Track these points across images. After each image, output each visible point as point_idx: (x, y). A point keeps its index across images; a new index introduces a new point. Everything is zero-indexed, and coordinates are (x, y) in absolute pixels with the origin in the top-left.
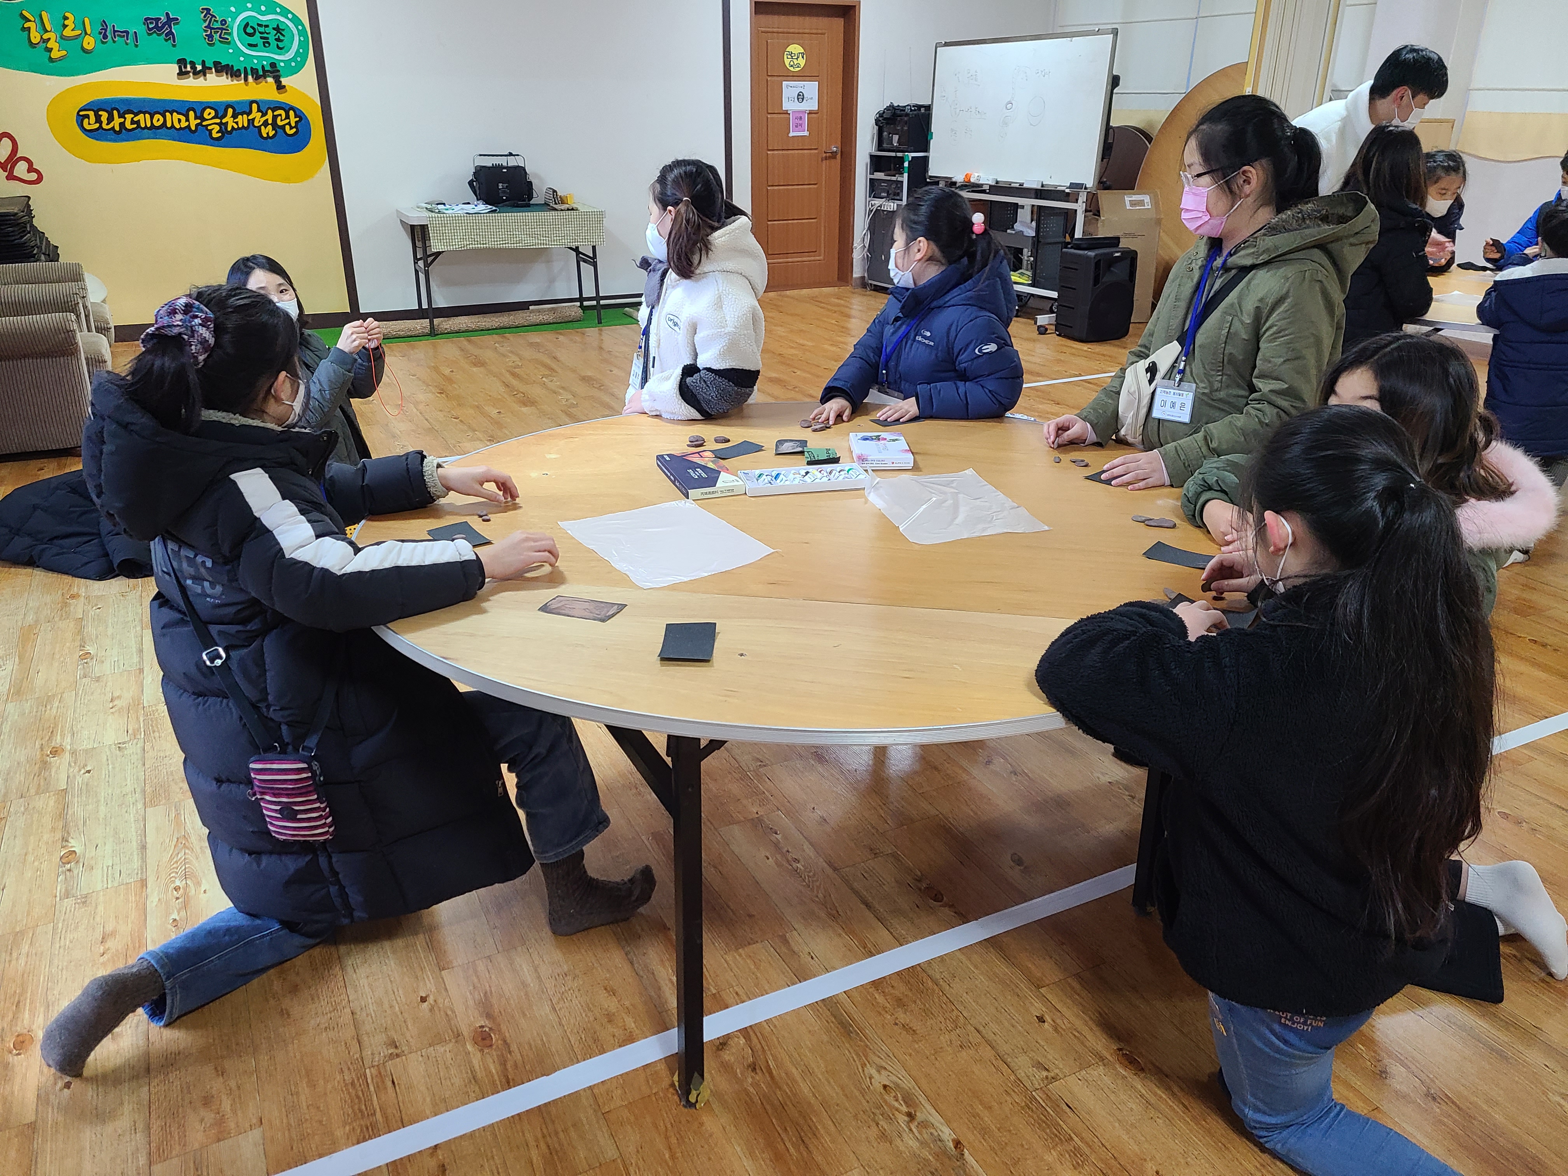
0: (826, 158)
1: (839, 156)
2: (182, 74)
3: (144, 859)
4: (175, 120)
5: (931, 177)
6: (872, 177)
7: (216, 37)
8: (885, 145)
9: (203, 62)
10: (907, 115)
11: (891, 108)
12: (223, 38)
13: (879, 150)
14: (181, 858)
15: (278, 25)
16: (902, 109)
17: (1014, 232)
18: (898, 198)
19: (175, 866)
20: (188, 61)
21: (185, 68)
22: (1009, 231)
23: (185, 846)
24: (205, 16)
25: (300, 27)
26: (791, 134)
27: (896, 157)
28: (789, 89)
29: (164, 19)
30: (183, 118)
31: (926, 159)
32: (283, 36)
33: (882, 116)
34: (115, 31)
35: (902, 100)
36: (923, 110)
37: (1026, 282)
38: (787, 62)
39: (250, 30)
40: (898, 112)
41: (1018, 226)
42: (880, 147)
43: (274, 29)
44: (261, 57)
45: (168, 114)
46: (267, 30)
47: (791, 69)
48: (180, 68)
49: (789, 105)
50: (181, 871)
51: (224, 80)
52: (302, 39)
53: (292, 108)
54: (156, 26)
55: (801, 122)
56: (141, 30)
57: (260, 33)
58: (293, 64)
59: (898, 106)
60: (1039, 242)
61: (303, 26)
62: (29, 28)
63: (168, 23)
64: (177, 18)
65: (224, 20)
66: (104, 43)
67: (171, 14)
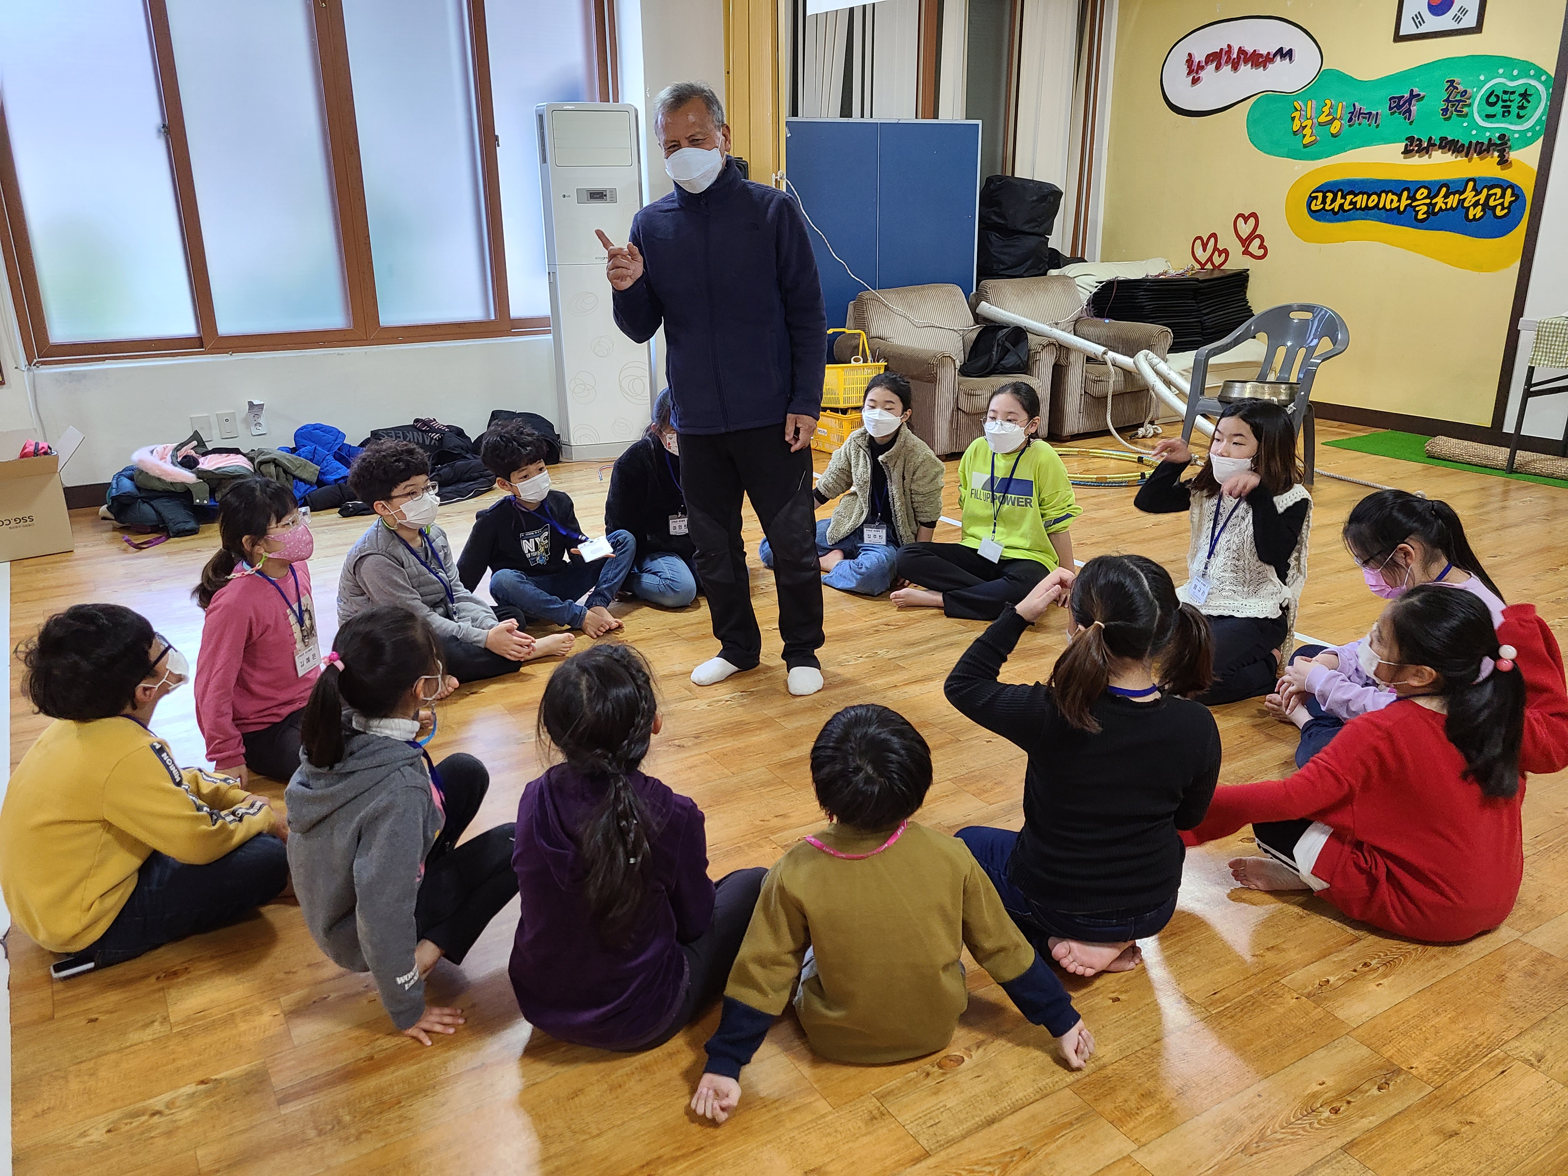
2: (1407, 152)
4: (1389, 201)
15: (1526, 90)
20: (1416, 138)
21: (1411, 146)
24: (1445, 90)
29: (1406, 96)
30: (1395, 198)
32: (1529, 102)
34: (1360, 114)
43: (1520, 95)
45: (1383, 195)
48: (1406, 145)
51: (1448, 157)
53: (1512, 186)
54: (1398, 105)
56: (1383, 109)
57: (1504, 101)
58: (1530, 134)
62: (1293, 118)
63: (1409, 101)
64: (1422, 94)
65: (1465, 91)
66: (1350, 126)
67: (1416, 91)
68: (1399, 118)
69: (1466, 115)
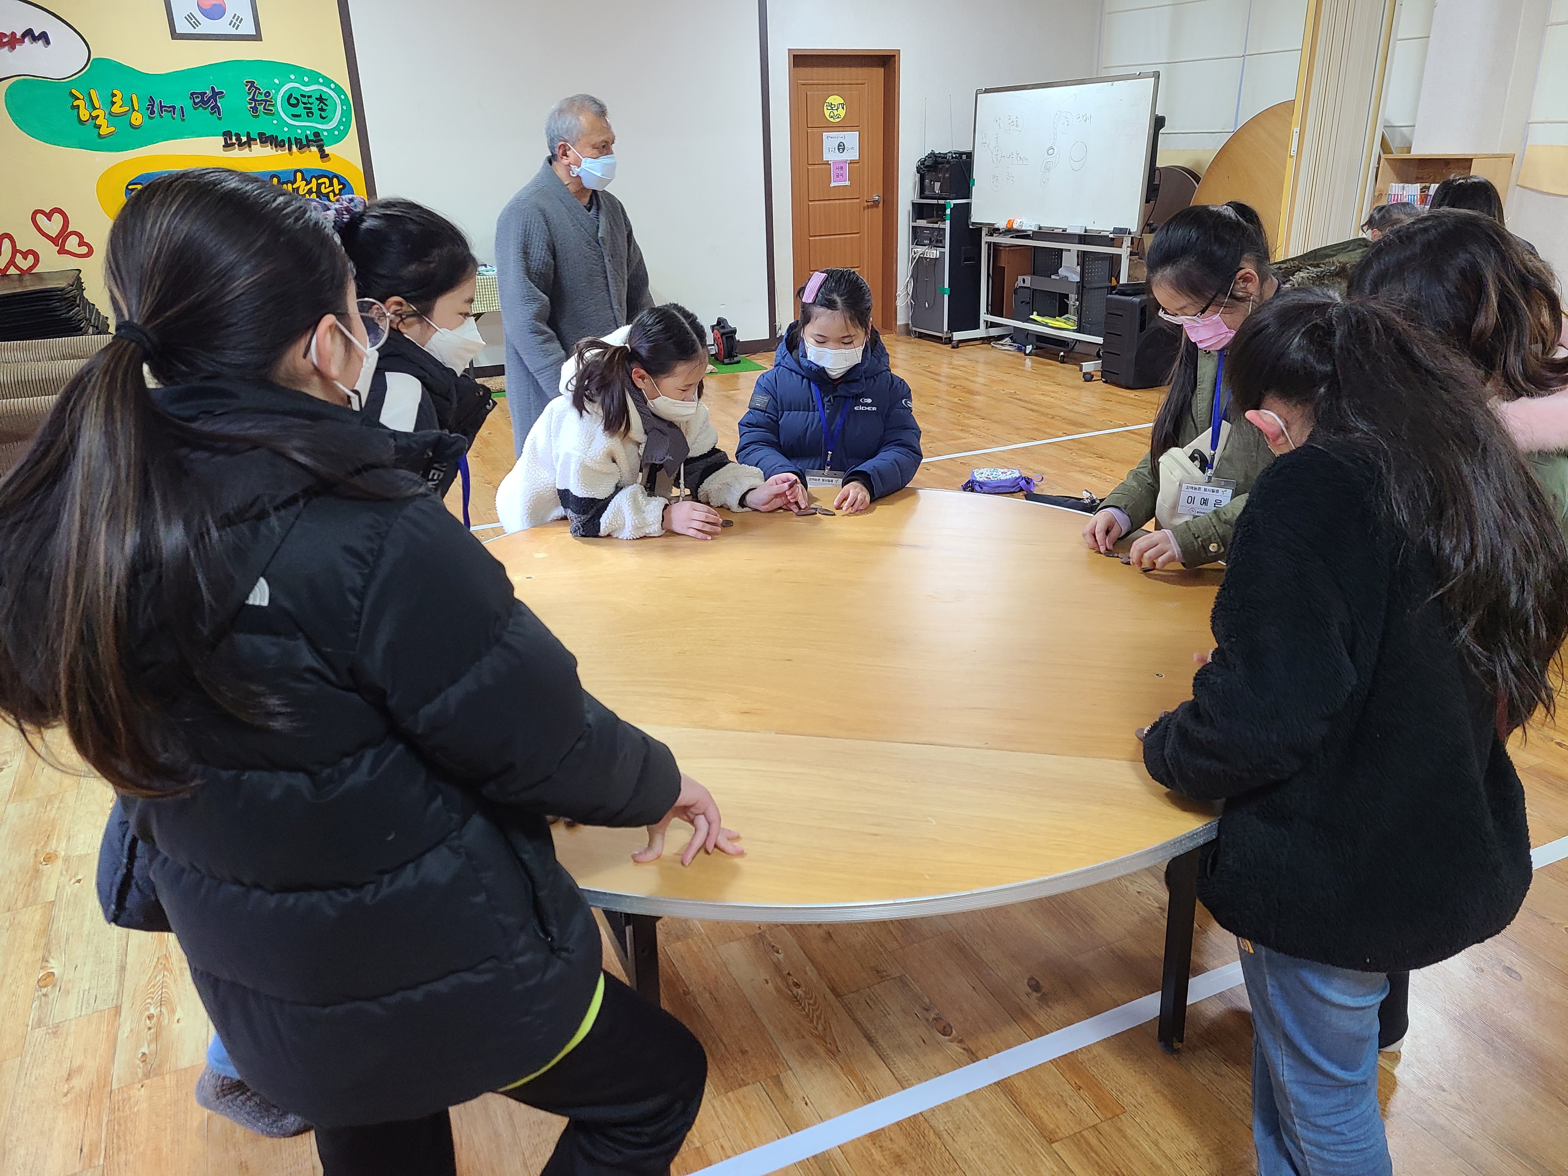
0: (868, 207)
1: (881, 205)
2: (227, 146)
3: (121, 984)
5: (973, 223)
6: (915, 224)
7: (261, 108)
8: (927, 193)
9: (248, 134)
10: (948, 162)
11: (933, 155)
12: (268, 110)
13: (921, 198)
14: (159, 981)
15: (321, 95)
16: (944, 156)
17: (1058, 278)
18: (941, 245)
19: (152, 990)
20: (233, 134)
21: (230, 140)
22: (1053, 277)
23: (165, 968)
24: (249, 90)
25: (343, 97)
26: (832, 185)
27: (938, 204)
28: (830, 140)
29: (209, 93)
31: (968, 205)
32: (327, 105)
33: (924, 164)
34: (162, 107)
35: (944, 147)
36: (964, 157)
37: (1072, 328)
38: (827, 113)
39: (293, 101)
40: (940, 159)
41: (1062, 271)
42: (922, 195)
43: (316, 99)
44: (305, 126)
46: (311, 100)
47: (831, 120)
48: (225, 140)
49: (830, 155)
50: (157, 997)
51: (269, 151)
52: (344, 107)
53: (336, 176)
54: (202, 101)
55: (842, 172)
56: (188, 104)
57: (304, 103)
58: (336, 133)
59: (940, 153)
60: (1083, 287)
61: (346, 95)
62: (77, 107)
63: (213, 97)
64: (222, 92)
65: (267, 93)
66: (153, 118)
67: (216, 88)
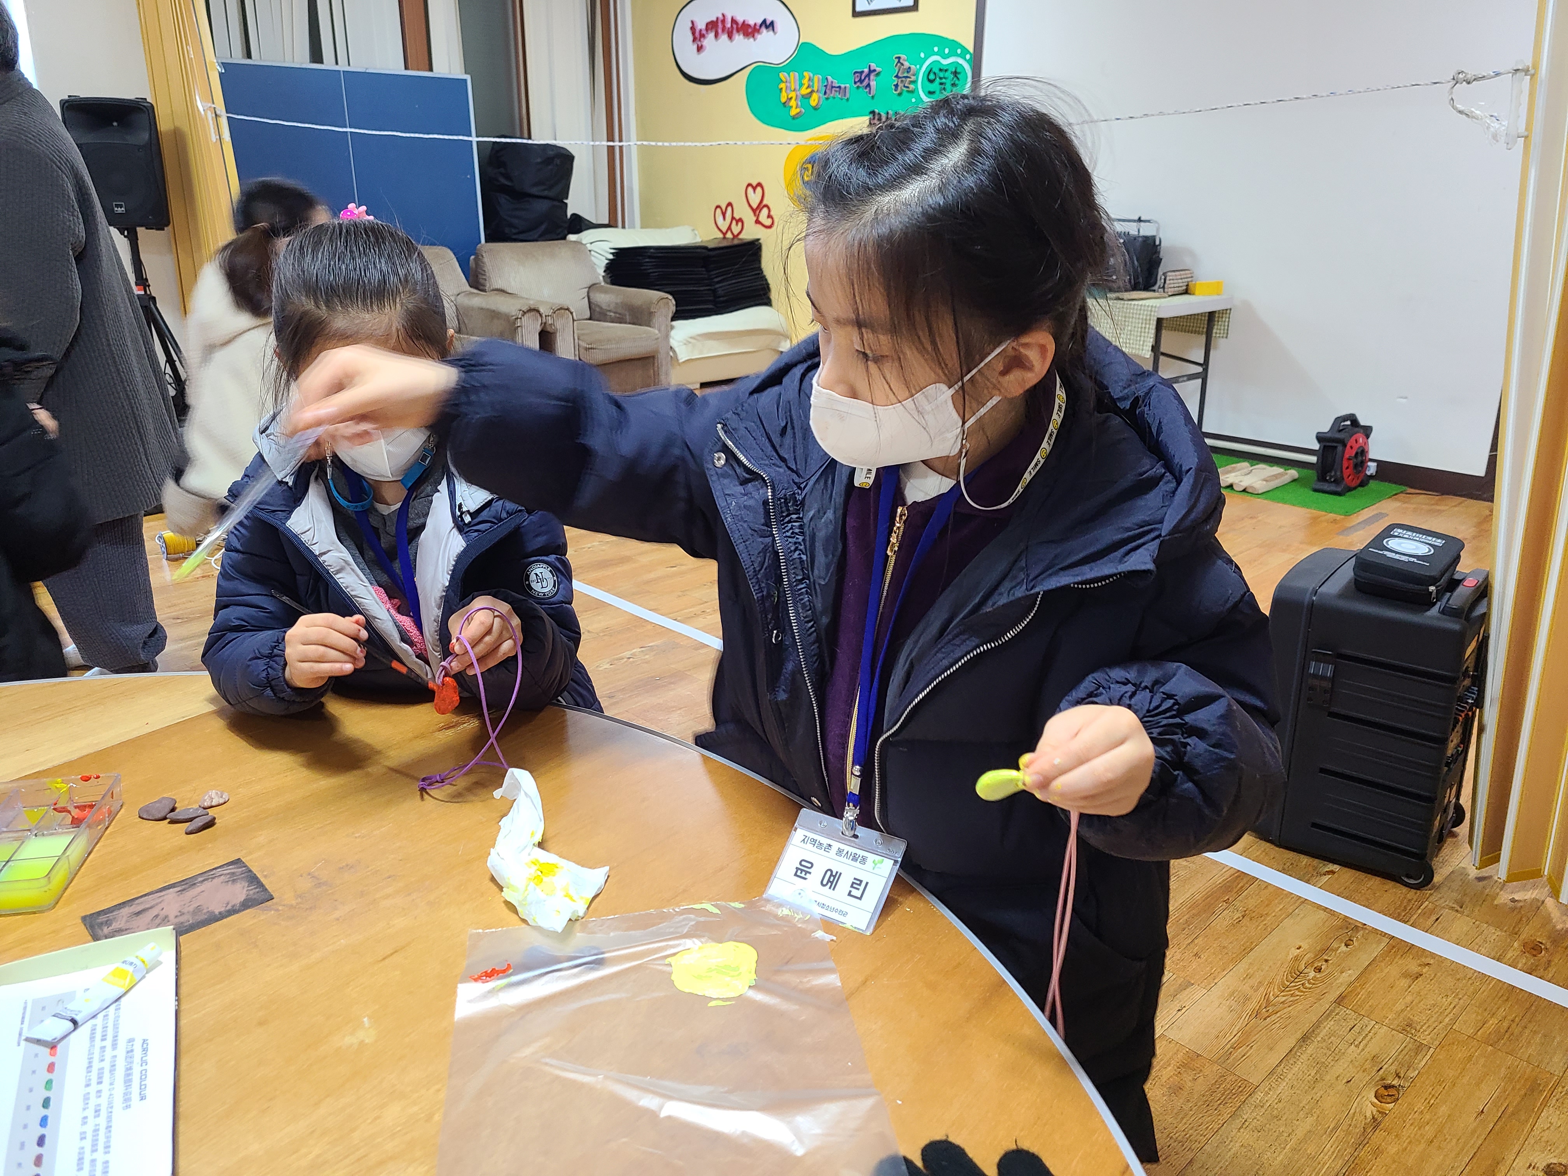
7: (901, 86)
20: (876, 112)
29: (866, 71)
32: (959, 80)
34: (832, 87)
54: (860, 80)
56: (848, 83)
62: (781, 89)
63: (868, 75)
64: (878, 69)
65: (910, 68)
66: (827, 99)
67: (874, 66)
68: (863, 92)
69: (912, 92)
